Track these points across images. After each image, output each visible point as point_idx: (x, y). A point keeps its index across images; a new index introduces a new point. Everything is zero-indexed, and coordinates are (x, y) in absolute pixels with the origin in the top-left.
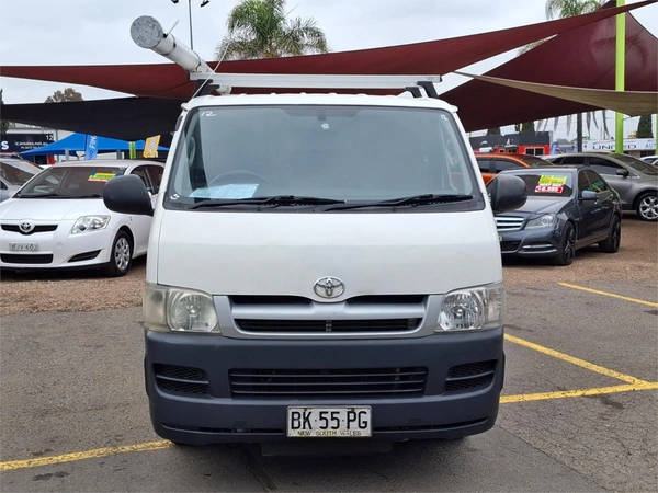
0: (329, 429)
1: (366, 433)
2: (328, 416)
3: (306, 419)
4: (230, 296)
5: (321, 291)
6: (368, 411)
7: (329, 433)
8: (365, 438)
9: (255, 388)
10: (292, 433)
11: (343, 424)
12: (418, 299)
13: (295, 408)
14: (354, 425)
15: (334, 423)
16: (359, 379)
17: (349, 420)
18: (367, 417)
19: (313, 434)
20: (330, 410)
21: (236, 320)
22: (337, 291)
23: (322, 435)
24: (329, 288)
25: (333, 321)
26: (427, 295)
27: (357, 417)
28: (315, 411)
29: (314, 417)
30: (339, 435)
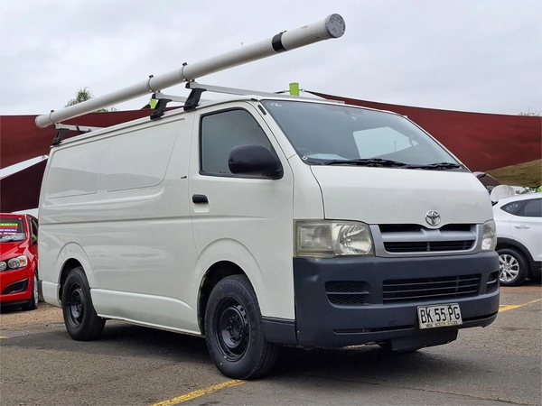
0: (441, 321)
1: (460, 322)
2: (439, 312)
3: (428, 315)
4: (380, 225)
6: (457, 306)
7: (442, 324)
9: (397, 295)
10: (423, 326)
11: (448, 316)
13: (421, 308)
14: (453, 316)
17: (450, 314)
18: (458, 311)
19: (434, 326)
20: (439, 308)
21: (385, 243)
22: (437, 220)
23: (439, 325)
26: (475, 224)
27: (453, 310)
28: (432, 309)
29: (432, 313)
30: (447, 325)
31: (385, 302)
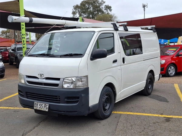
1: (47, 110)
2: (41, 105)
3: (37, 105)
5: (39, 76)
6: (48, 105)
7: (40, 109)
8: (47, 111)
9: (31, 97)
10: (35, 108)
11: (43, 107)
12: (59, 79)
13: (36, 102)
14: (45, 108)
15: (41, 107)
16: (48, 97)
17: (44, 107)
18: (48, 107)
19: (38, 109)
20: (41, 104)
21: (27, 81)
22: (42, 76)
24: (41, 75)
25: (44, 83)
26: (60, 78)
27: (46, 106)
28: (39, 104)
29: (39, 105)
30: (42, 110)
31: (27, 98)
